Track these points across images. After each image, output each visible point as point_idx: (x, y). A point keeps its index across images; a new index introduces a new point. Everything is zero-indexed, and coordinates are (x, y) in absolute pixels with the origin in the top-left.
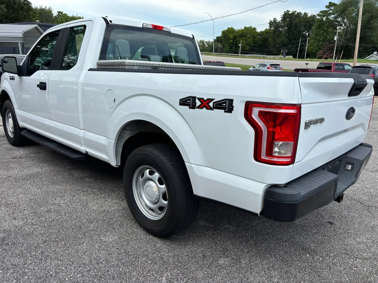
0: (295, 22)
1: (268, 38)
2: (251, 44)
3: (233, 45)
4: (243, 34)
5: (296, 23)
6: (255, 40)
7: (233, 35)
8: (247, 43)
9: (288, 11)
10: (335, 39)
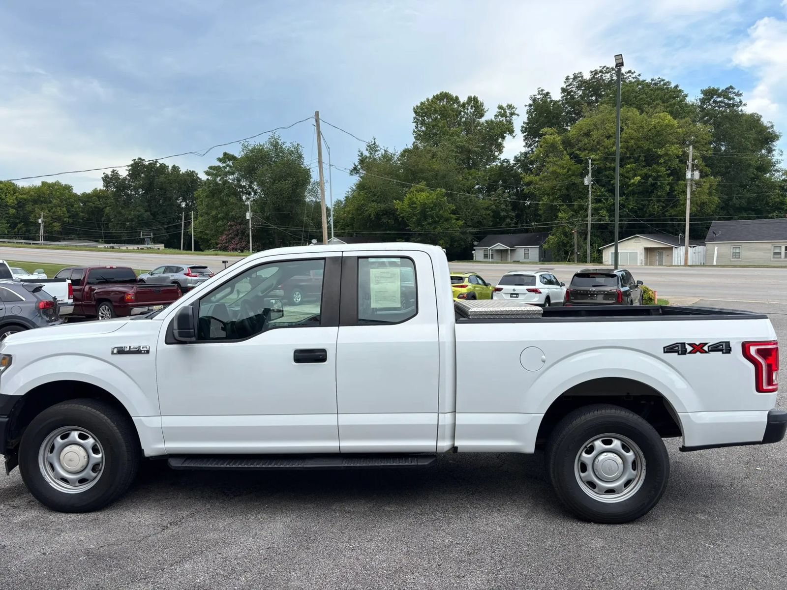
0: (158, 181)
1: (103, 208)
2: (65, 219)
3: (18, 221)
4: (39, 196)
5: (161, 182)
6: (73, 211)
7: (14, 197)
8: (54, 217)
9: (140, 159)
10: (248, 217)
